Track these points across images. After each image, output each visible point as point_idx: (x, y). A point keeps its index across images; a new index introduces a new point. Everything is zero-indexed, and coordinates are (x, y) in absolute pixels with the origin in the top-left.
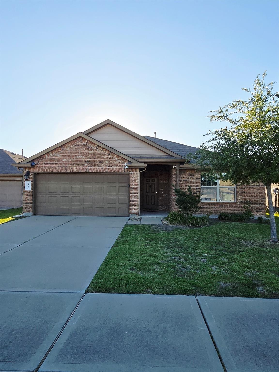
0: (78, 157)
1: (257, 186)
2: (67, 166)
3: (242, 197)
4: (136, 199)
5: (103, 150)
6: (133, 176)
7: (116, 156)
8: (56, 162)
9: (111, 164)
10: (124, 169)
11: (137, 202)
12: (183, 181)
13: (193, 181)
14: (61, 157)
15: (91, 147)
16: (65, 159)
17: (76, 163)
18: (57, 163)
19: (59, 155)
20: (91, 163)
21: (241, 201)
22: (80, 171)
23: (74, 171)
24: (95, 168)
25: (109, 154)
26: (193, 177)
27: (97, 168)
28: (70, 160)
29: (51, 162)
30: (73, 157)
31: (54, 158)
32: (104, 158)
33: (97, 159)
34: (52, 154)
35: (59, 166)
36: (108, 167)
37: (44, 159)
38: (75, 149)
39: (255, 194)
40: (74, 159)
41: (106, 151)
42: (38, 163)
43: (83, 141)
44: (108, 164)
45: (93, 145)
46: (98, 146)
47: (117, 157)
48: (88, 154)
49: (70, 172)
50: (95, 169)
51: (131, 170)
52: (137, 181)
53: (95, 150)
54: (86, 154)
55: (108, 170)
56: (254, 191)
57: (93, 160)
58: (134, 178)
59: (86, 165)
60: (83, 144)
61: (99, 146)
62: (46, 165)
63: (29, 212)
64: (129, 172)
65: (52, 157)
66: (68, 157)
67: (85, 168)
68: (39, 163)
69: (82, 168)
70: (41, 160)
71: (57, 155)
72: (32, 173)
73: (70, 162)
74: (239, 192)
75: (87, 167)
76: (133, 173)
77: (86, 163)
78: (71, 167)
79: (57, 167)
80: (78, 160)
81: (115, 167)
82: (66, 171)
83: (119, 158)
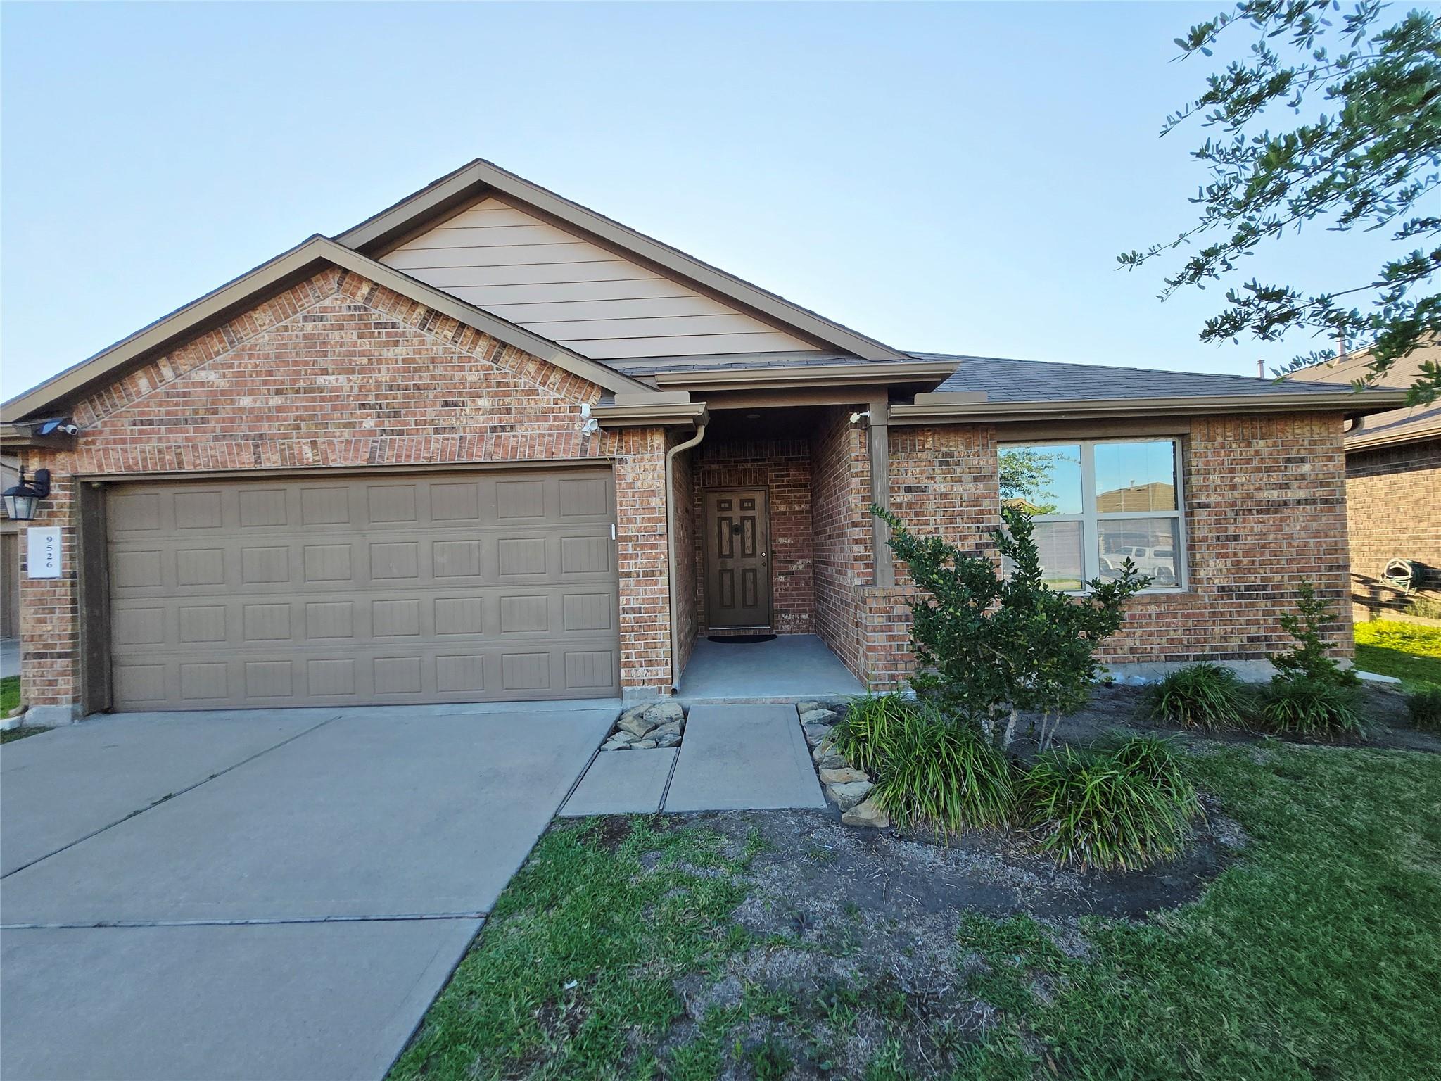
0: (321, 381)
1: (1299, 502)
2: (261, 436)
3: (1221, 565)
4: (654, 600)
5: (458, 334)
6: (630, 478)
7: (532, 367)
8: (196, 412)
9: (508, 411)
10: (579, 441)
11: (662, 619)
12: (902, 490)
13: (958, 488)
14: (223, 384)
15: (394, 325)
16: (251, 393)
17: (312, 417)
18: (204, 421)
19: (211, 376)
20: (396, 414)
21: (1223, 588)
22: (338, 459)
23: (300, 460)
24: (422, 437)
25: (496, 360)
26: (958, 469)
27: (428, 441)
28: (276, 401)
29: (168, 413)
30: (294, 381)
31: (185, 394)
32: (470, 378)
33: (427, 387)
34: (175, 369)
35: (216, 439)
36: (493, 429)
37: (130, 401)
38: (305, 337)
39: (1295, 543)
40: (298, 391)
41: (475, 343)
42: (99, 423)
43: (346, 291)
44: (492, 412)
45: (404, 309)
46: (434, 315)
47: (538, 371)
48: (380, 361)
49: (278, 466)
50: (419, 442)
51: (620, 441)
52: (656, 502)
53: (416, 341)
54: (365, 360)
55: (491, 448)
56: (1286, 529)
57: (405, 396)
58: (638, 485)
59: (369, 424)
60: (344, 305)
61: (438, 315)
63: (54, 701)
64: (608, 455)
65: (174, 386)
66: (265, 383)
67: (366, 443)
68: (105, 424)
69: (348, 442)
70: (114, 405)
71: (203, 374)
72: (63, 479)
73: (279, 409)
74: (1205, 539)
75: (372, 433)
76: (630, 457)
77: (370, 415)
78: (285, 437)
79: (204, 440)
80: (323, 399)
81: (533, 429)
82: (258, 460)
83: (551, 379)
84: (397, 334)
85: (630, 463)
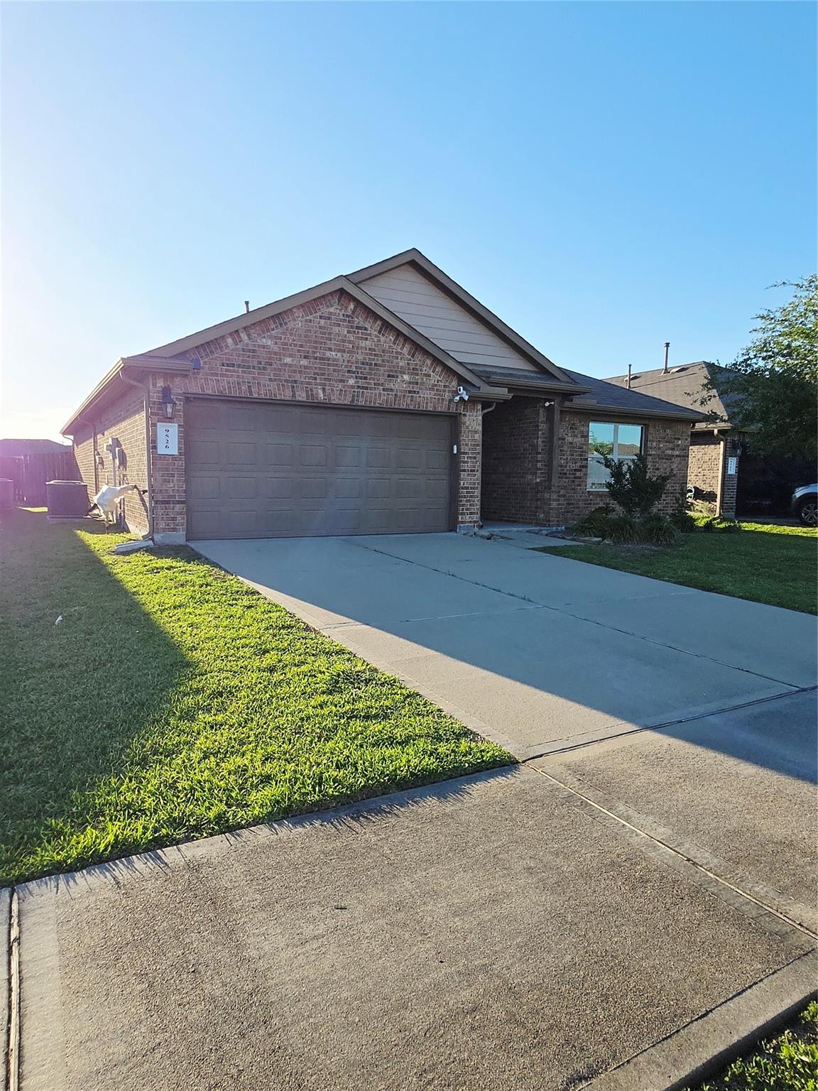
0: (328, 354)
2: (295, 382)
4: (474, 484)
5: (398, 336)
6: (468, 423)
7: (430, 361)
8: (260, 363)
9: (417, 383)
13: (576, 440)
14: (276, 349)
15: (366, 329)
16: (291, 356)
17: (323, 374)
18: (264, 369)
19: (269, 343)
20: (365, 378)
22: (335, 399)
23: (317, 398)
24: (377, 392)
25: (413, 356)
26: (576, 431)
27: (380, 394)
28: (304, 362)
29: (243, 361)
30: (314, 352)
31: (254, 351)
32: (401, 364)
33: (381, 365)
34: (249, 335)
35: (270, 380)
36: (410, 392)
37: (222, 351)
38: (320, 328)
40: (316, 358)
41: (405, 343)
43: (342, 305)
44: (410, 383)
45: (372, 319)
46: (387, 324)
47: (433, 362)
48: (358, 348)
49: (305, 400)
50: (376, 395)
51: (464, 405)
52: (477, 437)
53: (376, 339)
54: (351, 346)
55: (409, 402)
56: (672, 467)
57: (370, 369)
58: (470, 427)
59: (351, 382)
60: (341, 313)
61: (391, 326)
62: (227, 370)
63: (174, 530)
64: (459, 411)
65: (247, 345)
66: (299, 351)
67: (350, 391)
68: (205, 363)
69: (341, 390)
71: (264, 340)
72: (179, 394)
73: (306, 367)
75: (352, 387)
76: (468, 414)
77: (352, 377)
78: (309, 383)
79: (264, 380)
80: (329, 365)
81: (428, 394)
82: (294, 396)
83: (437, 370)
84: (367, 334)
85: (468, 416)
